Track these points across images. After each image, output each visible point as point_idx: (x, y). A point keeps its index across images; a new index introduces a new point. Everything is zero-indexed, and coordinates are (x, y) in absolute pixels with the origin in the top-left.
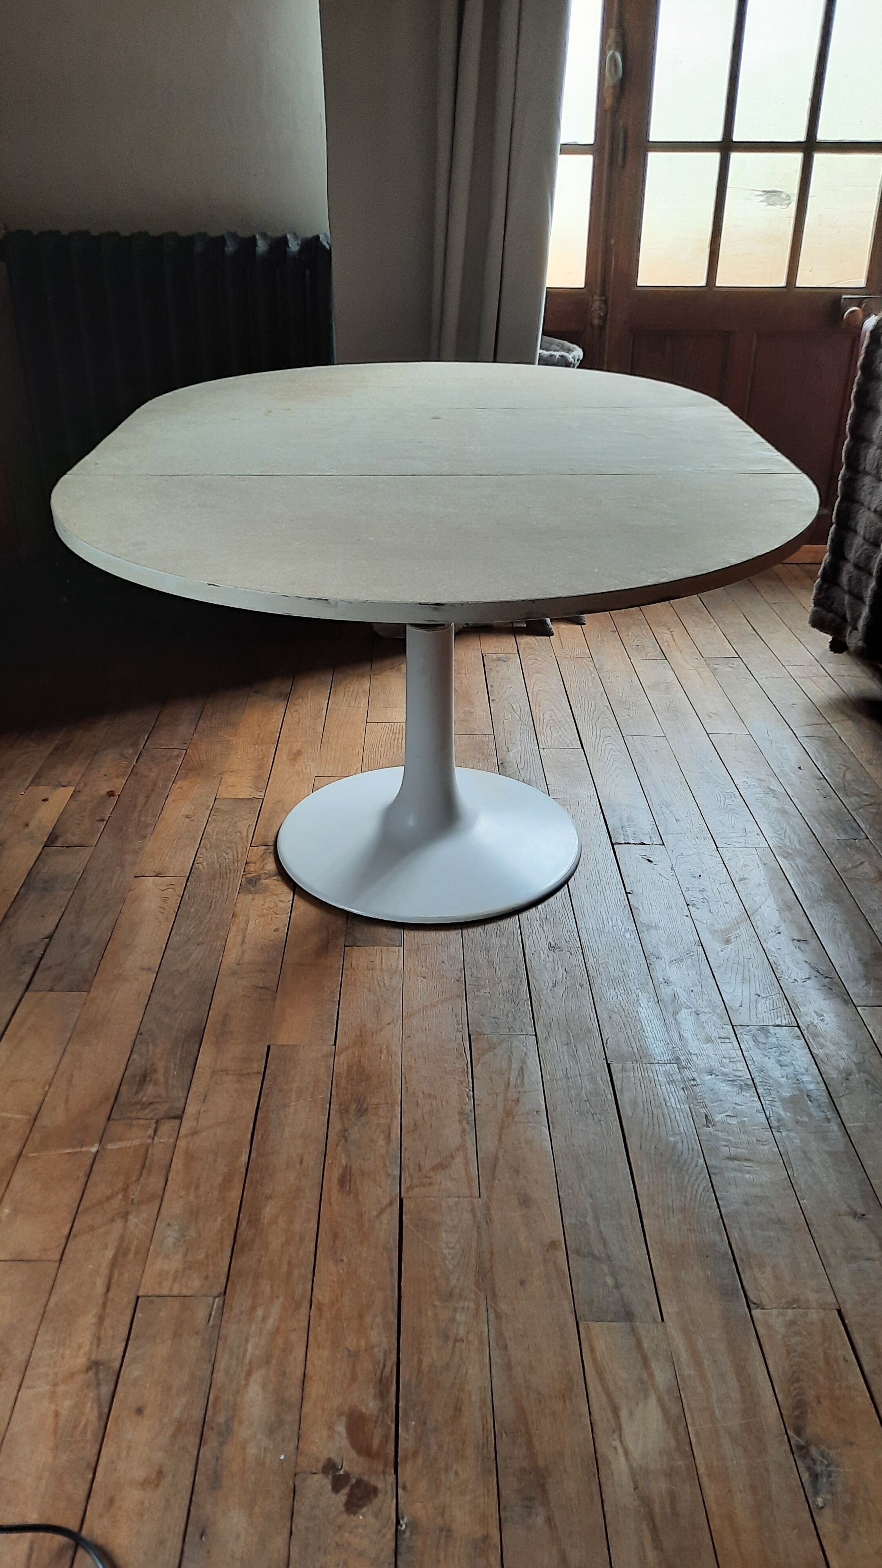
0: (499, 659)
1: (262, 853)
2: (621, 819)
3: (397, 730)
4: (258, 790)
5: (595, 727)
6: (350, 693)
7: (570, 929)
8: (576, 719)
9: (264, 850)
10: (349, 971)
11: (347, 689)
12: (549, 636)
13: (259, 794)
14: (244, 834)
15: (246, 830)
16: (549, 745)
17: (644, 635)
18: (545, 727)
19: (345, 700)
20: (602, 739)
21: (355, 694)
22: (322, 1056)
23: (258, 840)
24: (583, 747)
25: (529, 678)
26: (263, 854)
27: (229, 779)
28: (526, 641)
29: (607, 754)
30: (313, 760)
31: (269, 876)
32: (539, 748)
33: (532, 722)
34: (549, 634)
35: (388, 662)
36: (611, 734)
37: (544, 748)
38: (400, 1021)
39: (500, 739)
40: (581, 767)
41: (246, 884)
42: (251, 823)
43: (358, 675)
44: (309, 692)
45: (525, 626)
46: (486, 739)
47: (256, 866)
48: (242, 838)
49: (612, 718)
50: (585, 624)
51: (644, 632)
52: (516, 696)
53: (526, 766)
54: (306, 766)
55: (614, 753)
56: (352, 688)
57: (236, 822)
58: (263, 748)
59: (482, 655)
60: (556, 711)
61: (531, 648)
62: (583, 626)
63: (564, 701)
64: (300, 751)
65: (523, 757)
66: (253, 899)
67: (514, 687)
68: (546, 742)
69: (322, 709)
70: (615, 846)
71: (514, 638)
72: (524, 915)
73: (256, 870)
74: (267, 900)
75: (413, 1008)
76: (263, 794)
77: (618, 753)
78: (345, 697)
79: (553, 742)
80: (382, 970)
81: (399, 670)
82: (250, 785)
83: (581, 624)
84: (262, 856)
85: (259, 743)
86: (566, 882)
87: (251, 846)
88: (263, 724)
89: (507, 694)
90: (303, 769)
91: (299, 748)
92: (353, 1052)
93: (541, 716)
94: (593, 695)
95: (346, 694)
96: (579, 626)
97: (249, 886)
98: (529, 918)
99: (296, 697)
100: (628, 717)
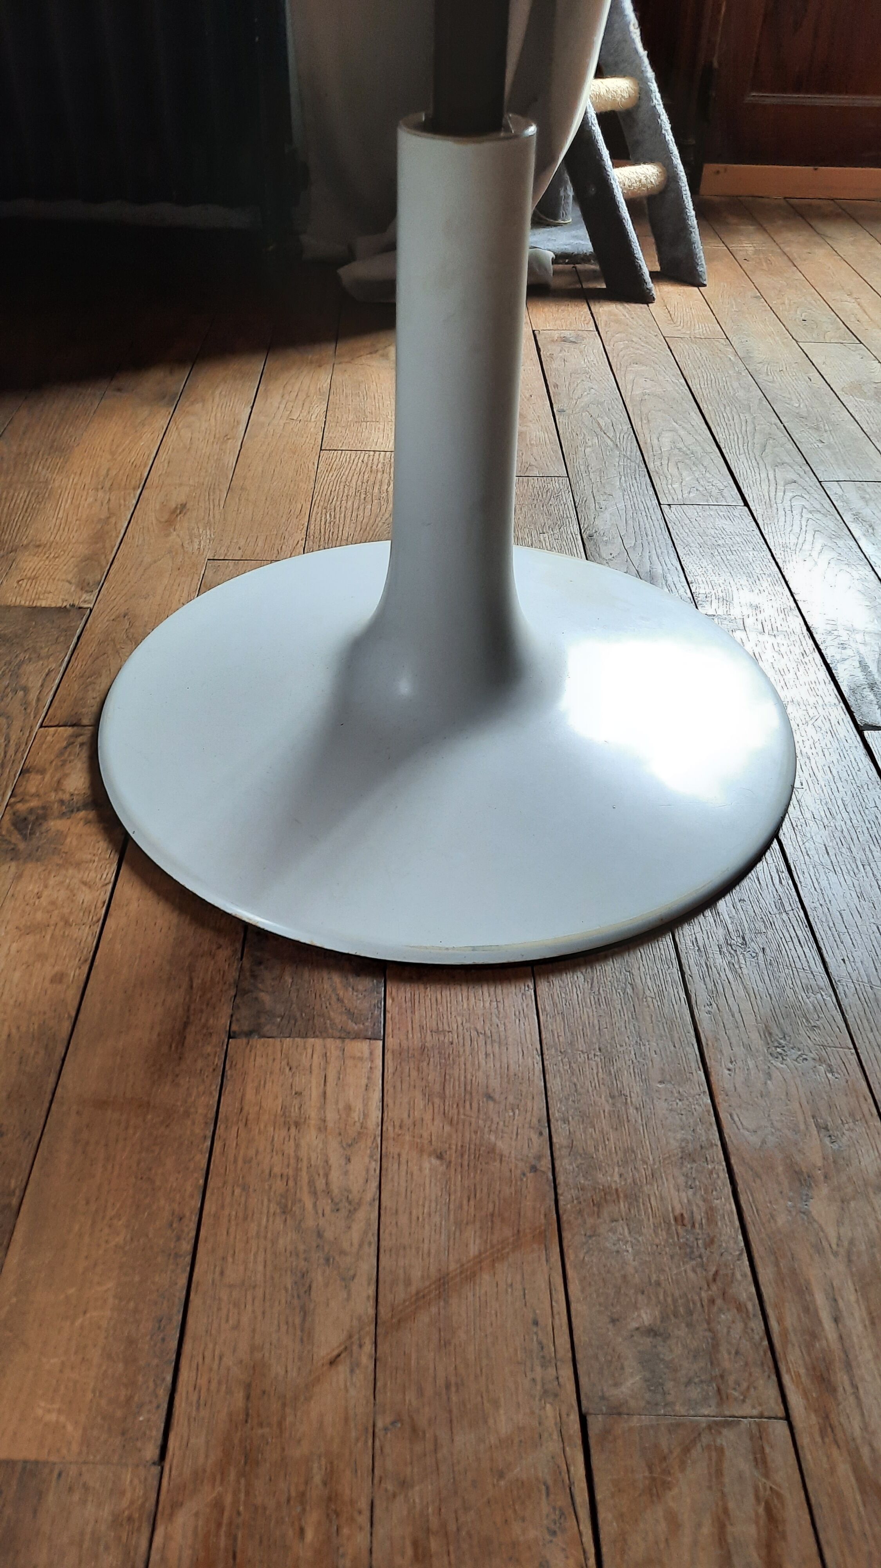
0: (564, 340)
1: (65, 744)
2: (864, 666)
3: (380, 466)
4: (84, 586)
5: (761, 462)
6: (294, 394)
7: (813, 982)
8: (722, 446)
9: (71, 736)
10: (235, 1129)
11: (289, 388)
12: (647, 303)
13: (85, 596)
14: (33, 696)
15: (40, 684)
16: (680, 497)
17: (810, 303)
18: (665, 462)
19: (282, 406)
20: (780, 488)
21: (302, 396)
22: (116, 1522)
23: (61, 712)
24: (746, 504)
25: (623, 373)
26: (66, 748)
27: (29, 563)
28: (606, 310)
29: (797, 517)
30: (208, 525)
31: (69, 810)
32: (660, 504)
33: (639, 452)
34: (646, 298)
35: (366, 342)
36: (795, 477)
37: (669, 505)
38: (368, 1347)
39: (584, 488)
40: (751, 545)
41: (8, 831)
42: (54, 666)
43: (311, 362)
44: (217, 392)
45: (604, 286)
46: (555, 485)
47: (44, 778)
48: (25, 704)
49: (790, 446)
50: (705, 285)
51: (809, 298)
52: (602, 403)
53: (639, 541)
54: (191, 538)
55: (810, 516)
56: (296, 388)
57: (21, 663)
58: (113, 498)
59: (534, 331)
60: (682, 433)
61: (617, 321)
62: (701, 288)
63: (692, 414)
64: (184, 506)
65: (630, 522)
66: (19, 877)
67: (596, 387)
68: (672, 491)
69: (238, 423)
70: (866, 733)
71: (586, 306)
72: (687, 934)
73: (42, 792)
74: (52, 881)
75: (408, 1282)
76: (93, 597)
77: (819, 516)
78: (284, 402)
79: (685, 492)
80: (322, 1127)
81: (385, 356)
82: (69, 577)
83: (700, 285)
84: (61, 753)
85: (107, 485)
86: (775, 835)
87: (41, 726)
88: (120, 450)
89: (586, 399)
90: (186, 545)
91: (182, 499)
92: (218, 1505)
93: (655, 442)
94: (746, 403)
95: (287, 397)
96: (696, 289)
97: (16, 838)
98: (701, 944)
99: (192, 399)
100: (820, 445)
